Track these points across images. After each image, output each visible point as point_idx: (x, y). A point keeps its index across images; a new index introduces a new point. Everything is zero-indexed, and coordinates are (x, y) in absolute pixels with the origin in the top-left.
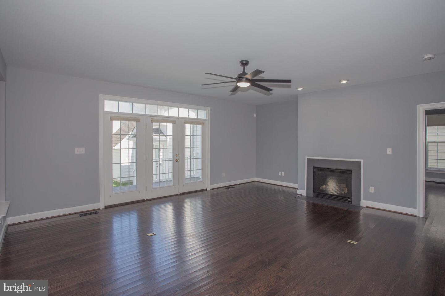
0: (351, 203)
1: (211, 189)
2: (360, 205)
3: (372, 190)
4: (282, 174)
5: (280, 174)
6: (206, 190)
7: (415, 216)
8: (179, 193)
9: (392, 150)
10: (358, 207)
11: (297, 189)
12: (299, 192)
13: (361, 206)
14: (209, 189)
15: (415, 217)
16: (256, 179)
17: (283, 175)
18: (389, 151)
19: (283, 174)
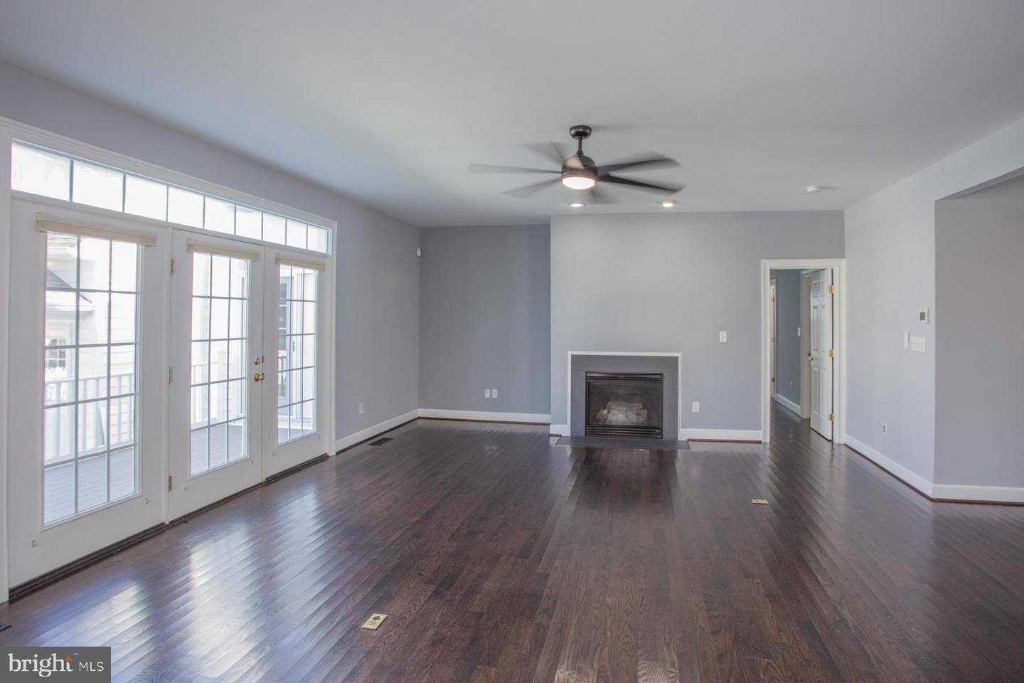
0: (662, 438)
1: (338, 453)
2: (677, 439)
3: (696, 407)
4: (491, 393)
5: (487, 395)
6: (324, 458)
7: (760, 442)
8: (264, 480)
9: (727, 333)
10: (674, 442)
11: (548, 424)
12: (554, 429)
13: (679, 439)
14: (332, 453)
15: (758, 445)
16: (421, 412)
17: (496, 397)
18: (723, 337)
19: (495, 394)
